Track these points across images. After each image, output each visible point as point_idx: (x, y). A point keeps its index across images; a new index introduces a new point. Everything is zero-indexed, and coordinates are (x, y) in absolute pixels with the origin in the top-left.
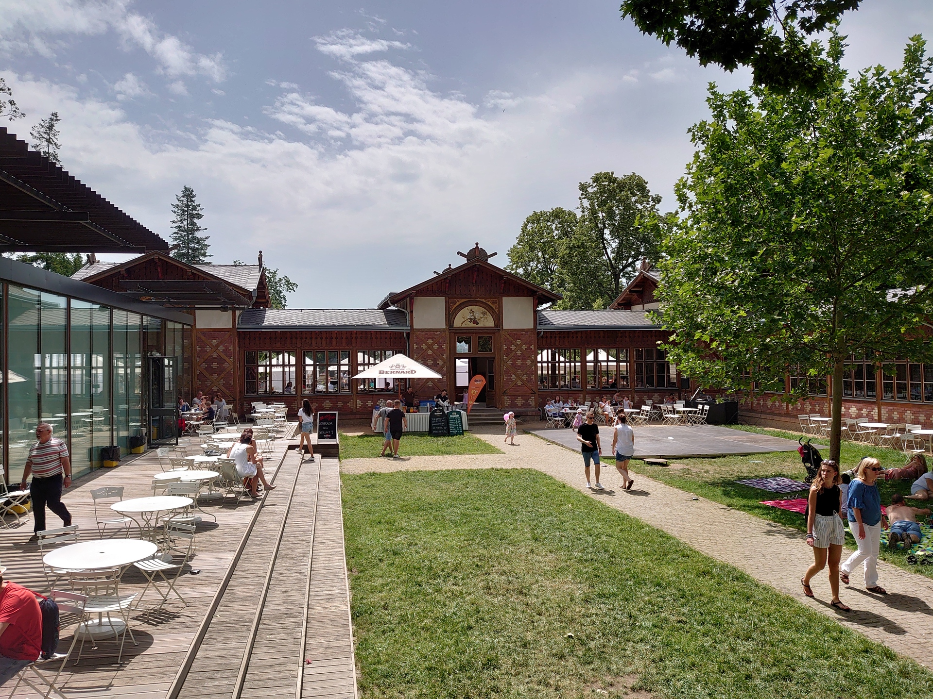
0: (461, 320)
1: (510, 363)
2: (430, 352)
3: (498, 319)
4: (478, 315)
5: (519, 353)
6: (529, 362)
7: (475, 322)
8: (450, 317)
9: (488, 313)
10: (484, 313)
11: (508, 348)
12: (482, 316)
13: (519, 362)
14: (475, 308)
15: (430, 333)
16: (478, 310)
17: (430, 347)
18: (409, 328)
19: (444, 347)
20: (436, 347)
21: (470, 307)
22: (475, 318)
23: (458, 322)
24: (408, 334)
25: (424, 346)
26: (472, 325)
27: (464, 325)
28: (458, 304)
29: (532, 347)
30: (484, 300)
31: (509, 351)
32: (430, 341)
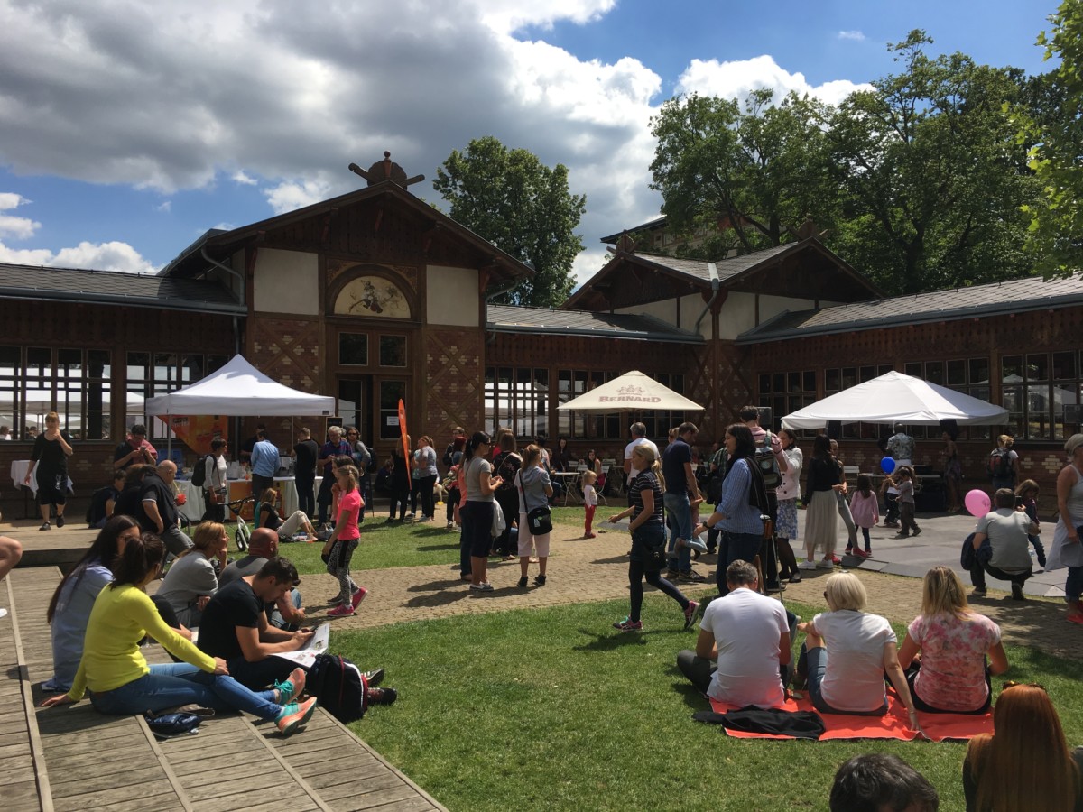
0: (349, 300)
1: (437, 388)
2: (287, 361)
3: (418, 303)
4: (381, 294)
5: (454, 370)
6: (470, 388)
7: (376, 308)
8: (328, 293)
9: (399, 292)
10: (392, 292)
11: (436, 362)
12: (388, 296)
13: (454, 388)
14: (375, 281)
15: (287, 322)
16: (381, 286)
17: (287, 351)
18: (245, 309)
19: (315, 351)
20: (299, 350)
21: (366, 279)
22: (375, 300)
23: (343, 304)
24: (242, 321)
25: (275, 348)
26: (368, 312)
27: (354, 312)
28: (343, 269)
29: (476, 360)
30: (392, 268)
31: (436, 368)
32: (287, 339)
